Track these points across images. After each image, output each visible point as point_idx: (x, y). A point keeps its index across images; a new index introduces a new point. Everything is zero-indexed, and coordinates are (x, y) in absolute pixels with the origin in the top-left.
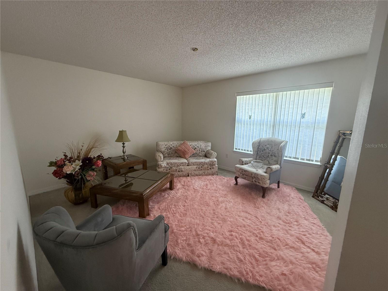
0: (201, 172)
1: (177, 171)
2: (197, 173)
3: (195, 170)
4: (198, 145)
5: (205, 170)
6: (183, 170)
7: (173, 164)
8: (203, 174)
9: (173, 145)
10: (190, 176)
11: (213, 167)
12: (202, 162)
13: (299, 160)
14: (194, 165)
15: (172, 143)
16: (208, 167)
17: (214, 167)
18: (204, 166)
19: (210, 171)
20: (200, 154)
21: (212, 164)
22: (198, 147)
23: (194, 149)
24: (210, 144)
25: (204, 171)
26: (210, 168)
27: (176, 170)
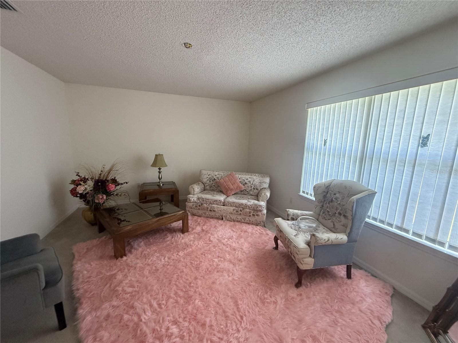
0: (239, 217)
1: (209, 209)
2: (234, 217)
3: (232, 214)
4: (250, 180)
5: (245, 215)
6: (216, 209)
7: (205, 200)
8: (243, 221)
9: (218, 176)
10: (224, 219)
11: (257, 214)
12: (242, 204)
13: (410, 236)
14: (231, 206)
15: (217, 173)
16: (250, 213)
17: (259, 213)
18: (245, 210)
19: (252, 219)
20: (251, 193)
21: (256, 210)
22: (249, 182)
23: (244, 185)
24: (267, 180)
25: (244, 217)
26: (254, 215)
27: (207, 208)
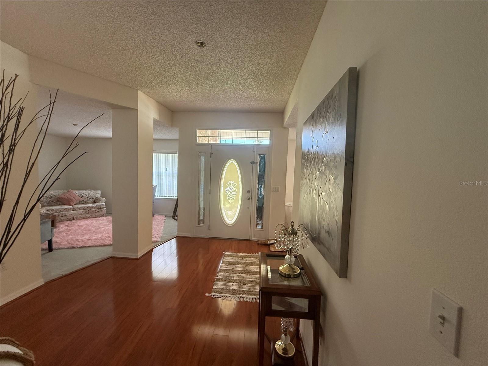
0: (88, 215)
1: (60, 216)
2: (83, 216)
3: (82, 214)
4: (86, 193)
6: (67, 214)
7: (54, 210)
8: (91, 217)
9: (55, 194)
10: (75, 219)
11: (101, 210)
12: (89, 207)
14: (80, 210)
15: (52, 192)
16: (96, 211)
18: (91, 210)
19: (98, 214)
20: (88, 202)
21: (100, 208)
22: (85, 195)
23: (81, 197)
24: (100, 192)
25: (91, 214)
26: (98, 211)
